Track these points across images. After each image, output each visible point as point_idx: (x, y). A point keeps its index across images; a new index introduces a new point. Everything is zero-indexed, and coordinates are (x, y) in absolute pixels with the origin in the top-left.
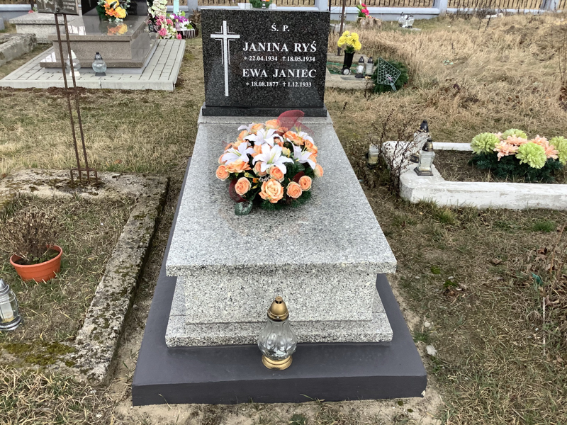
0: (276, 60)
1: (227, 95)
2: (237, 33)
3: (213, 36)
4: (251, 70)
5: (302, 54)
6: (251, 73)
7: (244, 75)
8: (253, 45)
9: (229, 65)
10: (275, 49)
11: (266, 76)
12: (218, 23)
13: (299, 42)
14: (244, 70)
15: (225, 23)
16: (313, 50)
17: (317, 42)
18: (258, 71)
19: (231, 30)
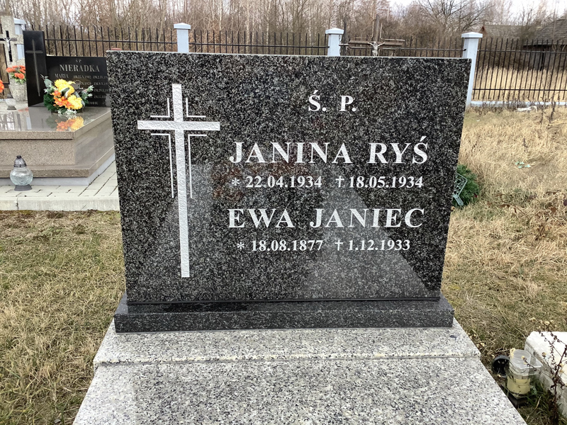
0: (319, 185)
1: (185, 272)
2: (212, 115)
3: (143, 125)
4: (252, 212)
5: (389, 171)
6: (250, 220)
7: (232, 225)
8: (256, 148)
9: (189, 200)
10: (316, 157)
11: (290, 225)
12: (159, 88)
13: (383, 139)
14: (232, 212)
15: (177, 89)
16: (420, 158)
17: (431, 139)
18: (268, 213)
19: (194, 107)
